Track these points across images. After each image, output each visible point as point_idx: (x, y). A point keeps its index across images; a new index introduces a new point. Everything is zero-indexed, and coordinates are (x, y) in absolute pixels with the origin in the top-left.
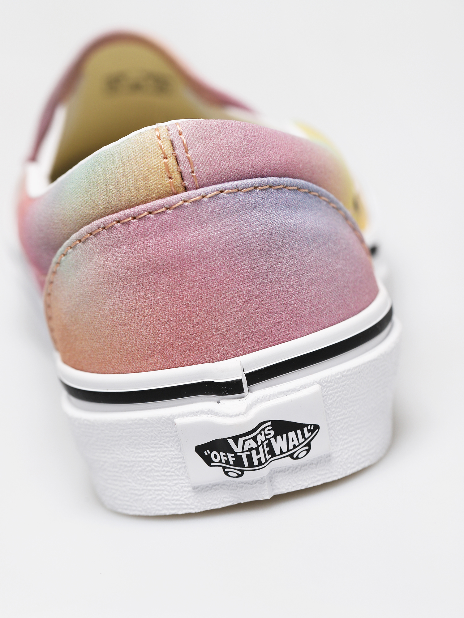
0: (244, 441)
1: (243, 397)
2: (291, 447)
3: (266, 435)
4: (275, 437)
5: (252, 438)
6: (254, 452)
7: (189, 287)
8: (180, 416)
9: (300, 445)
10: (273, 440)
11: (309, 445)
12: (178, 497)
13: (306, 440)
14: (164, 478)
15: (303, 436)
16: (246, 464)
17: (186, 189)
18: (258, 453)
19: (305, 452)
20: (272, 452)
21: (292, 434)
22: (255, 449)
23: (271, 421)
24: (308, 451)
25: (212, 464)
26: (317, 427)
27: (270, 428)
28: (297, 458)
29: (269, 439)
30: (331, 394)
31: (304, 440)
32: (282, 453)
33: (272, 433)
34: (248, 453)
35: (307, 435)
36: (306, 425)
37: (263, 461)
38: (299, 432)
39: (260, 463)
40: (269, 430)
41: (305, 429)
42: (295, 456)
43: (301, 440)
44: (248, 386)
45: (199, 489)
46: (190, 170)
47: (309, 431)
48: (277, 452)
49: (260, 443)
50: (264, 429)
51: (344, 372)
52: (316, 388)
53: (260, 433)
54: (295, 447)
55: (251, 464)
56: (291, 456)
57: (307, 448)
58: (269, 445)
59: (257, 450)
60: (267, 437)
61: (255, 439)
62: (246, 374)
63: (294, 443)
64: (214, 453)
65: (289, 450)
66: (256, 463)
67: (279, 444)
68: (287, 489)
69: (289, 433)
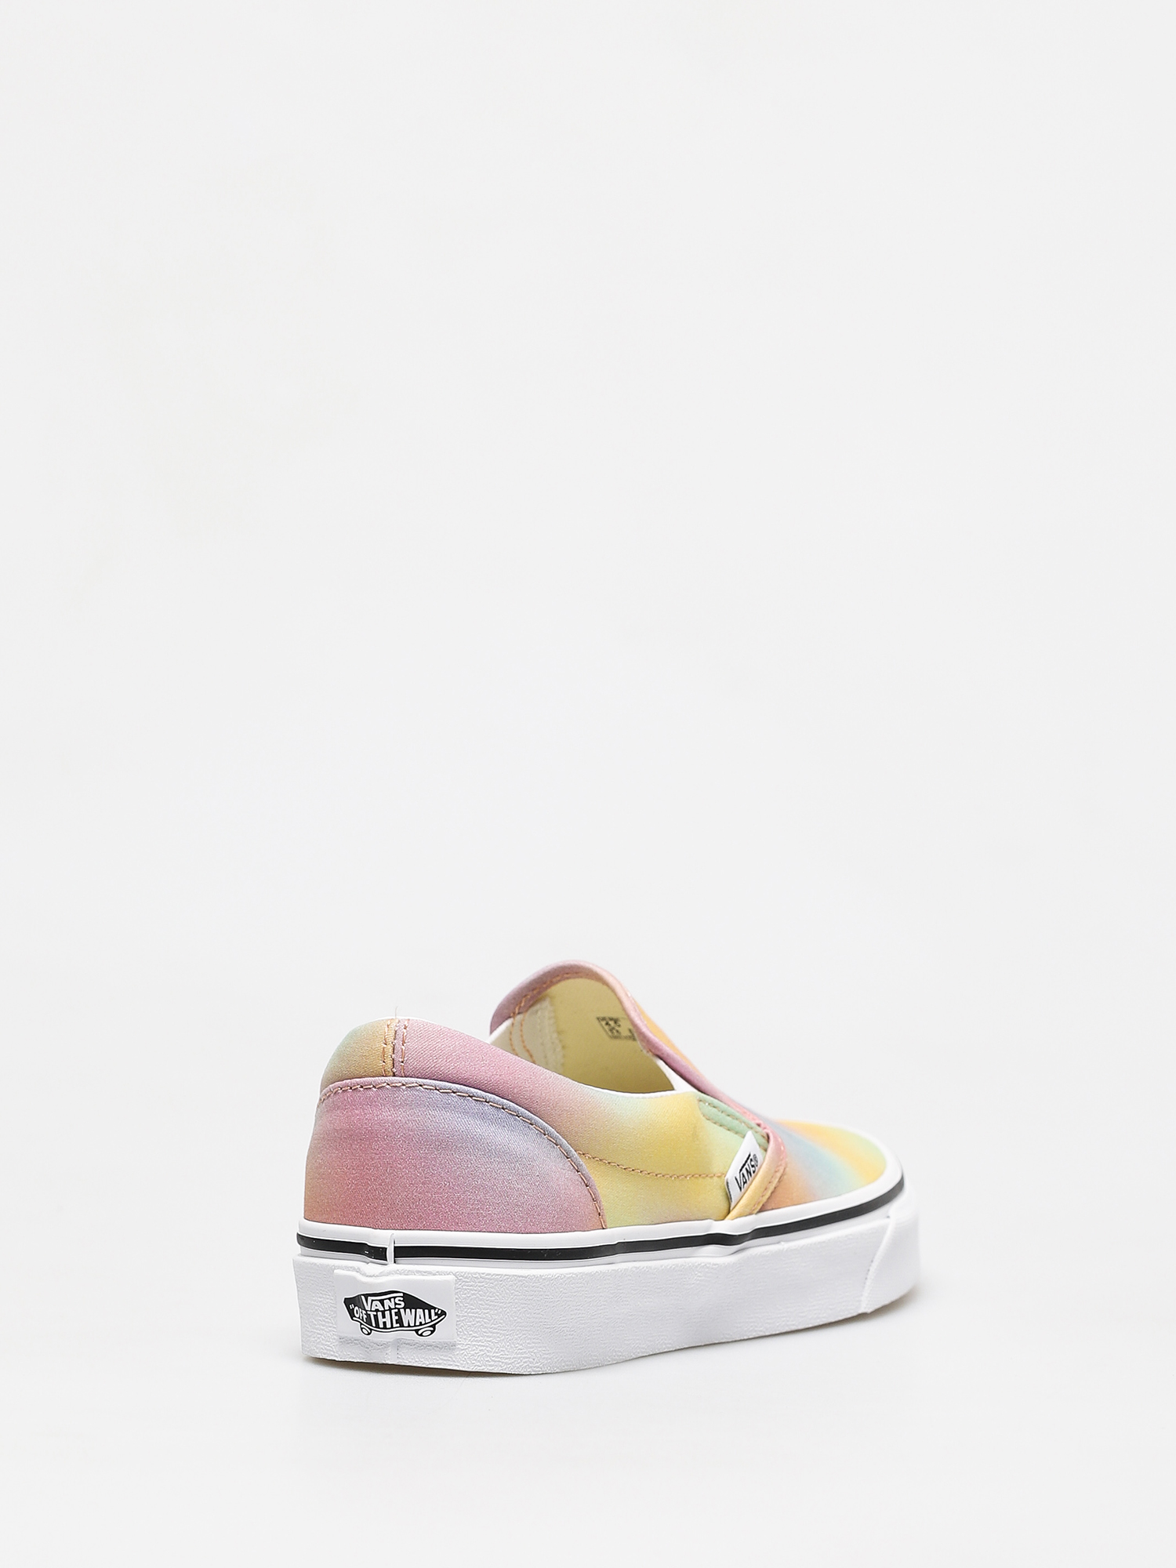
0: (372, 1301)
1: (386, 1265)
2: (418, 1324)
3: (396, 1304)
4: (405, 1308)
5: (379, 1300)
6: (380, 1314)
7: (371, 1158)
8: (339, 1267)
9: (426, 1324)
10: (402, 1311)
11: (434, 1326)
12: (329, 1343)
13: (432, 1321)
14: (324, 1323)
15: (430, 1317)
16: (374, 1325)
17: (394, 1076)
18: (384, 1317)
19: (430, 1332)
20: (400, 1321)
21: (420, 1311)
22: (381, 1311)
23: (404, 1293)
24: (432, 1332)
25: (354, 1318)
26: (444, 1313)
27: (402, 1299)
28: (421, 1335)
29: (399, 1309)
30: (466, 1289)
31: (430, 1320)
32: (409, 1326)
33: (403, 1304)
34: (375, 1313)
35: (434, 1317)
36: (435, 1308)
37: (389, 1326)
38: (426, 1311)
39: (385, 1327)
40: (400, 1300)
41: (433, 1311)
42: (420, 1332)
43: (428, 1320)
44: (395, 1257)
45: (344, 1341)
46: (401, 1060)
47: (436, 1314)
48: (406, 1324)
49: (387, 1308)
50: (395, 1298)
51: (483, 1274)
52: (451, 1277)
53: (389, 1299)
54: (421, 1324)
55: (377, 1326)
56: (417, 1331)
57: (432, 1329)
58: (398, 1314)
59: (383, 1312)
60: (397, 1306)
61: (382, 1302)
62: (395, 1247)
63: (420, 1320)
64: (356, 1308)
65: (415, 1326)
66: (381, 1326)
67: (408, 1316)
68: (410, 1362)
69: (418, 1310)
